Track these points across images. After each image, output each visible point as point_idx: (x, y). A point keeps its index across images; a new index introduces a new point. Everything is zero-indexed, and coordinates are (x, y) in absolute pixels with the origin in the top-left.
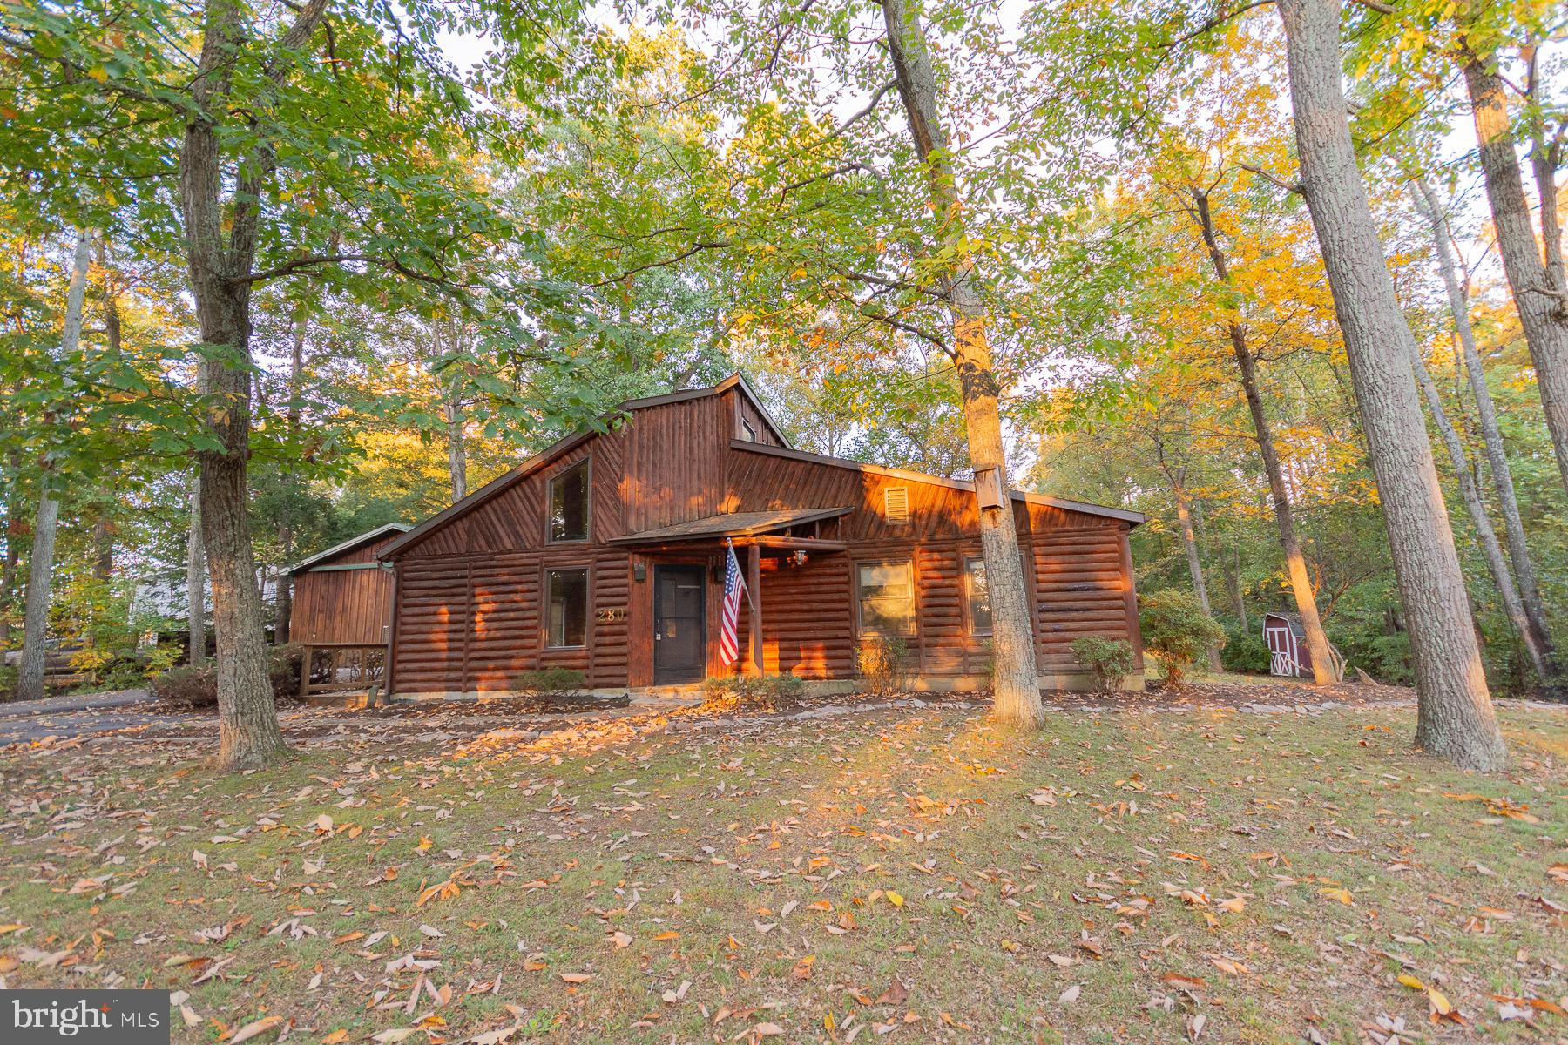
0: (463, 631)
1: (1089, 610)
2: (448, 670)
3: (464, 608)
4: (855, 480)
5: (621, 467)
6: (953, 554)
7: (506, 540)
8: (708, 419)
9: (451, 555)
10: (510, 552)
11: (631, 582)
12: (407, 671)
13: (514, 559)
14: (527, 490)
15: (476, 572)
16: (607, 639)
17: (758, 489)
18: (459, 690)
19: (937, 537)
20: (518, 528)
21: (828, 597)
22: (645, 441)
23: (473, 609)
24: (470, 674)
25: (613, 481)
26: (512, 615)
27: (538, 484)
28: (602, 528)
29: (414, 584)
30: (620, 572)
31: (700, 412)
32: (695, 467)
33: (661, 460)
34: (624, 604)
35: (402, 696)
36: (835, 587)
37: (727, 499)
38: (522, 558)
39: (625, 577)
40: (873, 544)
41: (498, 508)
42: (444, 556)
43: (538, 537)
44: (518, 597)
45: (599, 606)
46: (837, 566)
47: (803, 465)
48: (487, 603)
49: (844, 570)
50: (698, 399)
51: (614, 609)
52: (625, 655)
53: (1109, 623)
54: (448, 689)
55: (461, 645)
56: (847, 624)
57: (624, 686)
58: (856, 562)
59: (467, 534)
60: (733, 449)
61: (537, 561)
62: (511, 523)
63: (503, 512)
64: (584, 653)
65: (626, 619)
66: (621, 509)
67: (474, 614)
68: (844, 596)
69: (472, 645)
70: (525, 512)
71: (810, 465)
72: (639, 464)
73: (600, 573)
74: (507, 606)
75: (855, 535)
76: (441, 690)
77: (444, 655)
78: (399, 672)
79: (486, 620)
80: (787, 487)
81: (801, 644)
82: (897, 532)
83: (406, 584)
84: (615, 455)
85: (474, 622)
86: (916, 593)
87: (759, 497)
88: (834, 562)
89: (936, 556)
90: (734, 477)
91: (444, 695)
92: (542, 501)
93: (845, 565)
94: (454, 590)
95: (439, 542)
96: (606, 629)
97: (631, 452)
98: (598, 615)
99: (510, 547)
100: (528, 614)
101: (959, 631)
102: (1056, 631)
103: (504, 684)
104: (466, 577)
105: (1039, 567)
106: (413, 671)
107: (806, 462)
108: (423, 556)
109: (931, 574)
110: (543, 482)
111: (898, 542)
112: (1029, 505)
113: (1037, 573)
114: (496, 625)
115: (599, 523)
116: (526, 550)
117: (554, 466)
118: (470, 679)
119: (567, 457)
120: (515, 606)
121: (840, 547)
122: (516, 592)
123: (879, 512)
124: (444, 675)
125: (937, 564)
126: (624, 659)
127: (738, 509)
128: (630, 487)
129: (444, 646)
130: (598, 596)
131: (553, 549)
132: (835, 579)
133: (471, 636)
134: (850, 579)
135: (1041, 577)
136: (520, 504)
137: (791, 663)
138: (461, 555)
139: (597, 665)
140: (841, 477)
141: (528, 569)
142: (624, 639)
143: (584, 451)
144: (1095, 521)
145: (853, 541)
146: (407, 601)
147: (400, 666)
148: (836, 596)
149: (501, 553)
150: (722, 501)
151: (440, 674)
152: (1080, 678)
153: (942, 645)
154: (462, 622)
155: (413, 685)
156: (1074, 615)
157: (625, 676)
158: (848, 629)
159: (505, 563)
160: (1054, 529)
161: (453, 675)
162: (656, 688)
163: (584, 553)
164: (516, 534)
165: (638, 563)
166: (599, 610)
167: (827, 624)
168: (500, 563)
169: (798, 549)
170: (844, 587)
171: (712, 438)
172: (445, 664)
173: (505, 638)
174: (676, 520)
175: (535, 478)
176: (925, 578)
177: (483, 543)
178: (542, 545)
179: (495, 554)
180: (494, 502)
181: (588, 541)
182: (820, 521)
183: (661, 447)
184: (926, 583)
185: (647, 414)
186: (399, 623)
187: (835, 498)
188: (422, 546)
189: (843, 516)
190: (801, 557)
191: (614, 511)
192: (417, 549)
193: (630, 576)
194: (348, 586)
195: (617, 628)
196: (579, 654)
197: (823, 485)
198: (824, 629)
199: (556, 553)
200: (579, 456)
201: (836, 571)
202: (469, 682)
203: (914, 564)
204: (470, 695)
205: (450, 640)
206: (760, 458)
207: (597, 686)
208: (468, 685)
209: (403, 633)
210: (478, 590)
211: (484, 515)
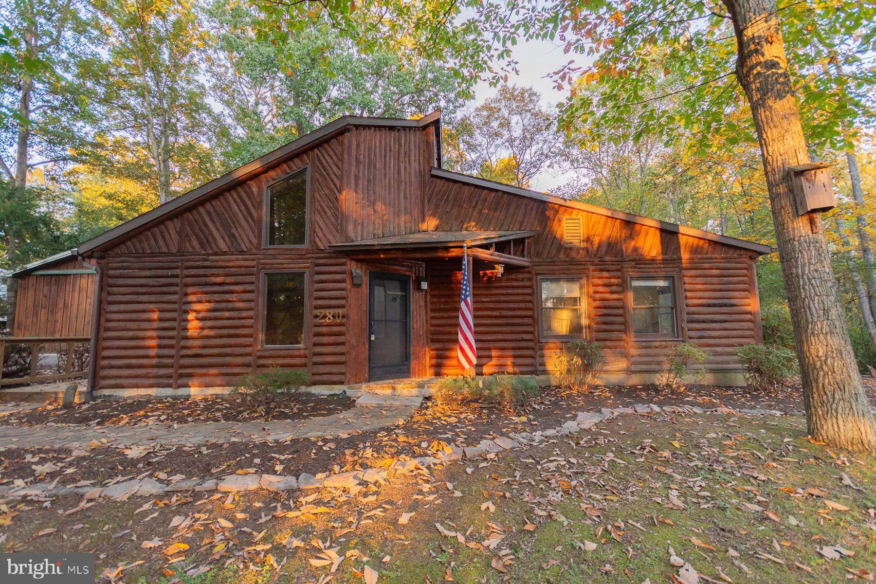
0: (173, 329)
1: (725, 321)
2: (158, 366)
3: (176, 306)
4: (538, 208)
5: (340, 179)
6: (619, 274)
7: (221, 242)
8: (412, 148)
9: (161, 254)
10: (225, 253)
11: (349, 287)
12: (111, 367)
13: (229, 261)
14: (244, 195)
15: (187, 272)
16: (326, 340)
17: (455, 211)
18: (170, 386)
19: (607, 258)
20: (234, 231)
21: (515, 305)
22: (362, 157)
23: (185, 307)
24: (180, 371)
25: (332, 191)
26: (227, 314)
27: (255, 190)
28: (320, 235)
29: (120, 281)
30: (338, 277)
31: (406, 140)
32: (402, 188)
33: (375, 176)
34: (343, 307)
35: (106, 392)
36: (521, 298)
37: (427, 219)
38: (237, 260)
39: (343, 281)
40: (553, 263)
41: (212, 211)
42: (153, 255)
43: (254, 241)
44: (234, 297)
45: (316, 308)
46: (523, 280)
47: (494, 194)
48: (200, 302)
49: (528, 283)
50: (404, 128)
51: (332, 311)
52: (343, 354)
53: (741, 333)
54: (158, 386)
55: (173, 342)
56: (531, 329)
57: (341, 383)
58: (539, 277)
59: (179, 234)
60: (433, 176)
61: (254, 263)
62: (226, 226)
63: (218, 215)
64: (302, 352)
65: (345, 320)
66: (340, 219)
67: (187, 312)
68: (530, 305)
69: (183, 343)
70: (240, 215)
71: (500, 194)
72: (357, 178)
73: (318, 277)
74: (223, 305)
75: (538, 254)
76: (151, 386)
77: (153, 352)
78: (103, 368)
79: (197, 319)
80: (480, 212)
81: (492, 345)
82: (573, 254)
83: (111, 281)
84: (334, 167)
85: (187, 320)
86: (588, 303)
87: (456, 219)
88: (520, 276)
89: (605, 274)
90: (433, 201)
91: (153, 392)
92: (258, 206)
93: (530, 279)
94: (165, 289)
95: (147, 240)
96: (324, 330)
97: (350, 164)
98: (316, 317)
99: (224, 248)
100: (244, 314)
101: (624, 336)
102: (700, 337)
103: (218, 380)
104: (177, 276)
105: (687, 287)
106: (119, 367)
107: (497, 191)
108: (130, 254)
109: (601, 289)
110: (260, 188)
111: (573, 262)
112: (680, 236)
113: (686, 291)
114: (209, 323)
115: (317, 230)
116: (242, 252)
117: (272, 173)
118: (181, 376)
119: (285, 166)
120: (230, 305)
121: (527, 264)
122: (232, 292)
123: (558, 236)
124: (154, 371)
125: (606, 281)
126: (342, 359)
127: (437, 229)
128: (349, 199)
129: (154, 343)
130: (317, 299)
131: (270, 252)
132: (520, 291)
133: (183, 333)
134: (535, 292)
135: (689, 294)
136: (235, 208)
137: (484, 361)
138: (172, 255)
139: (315, 364)
140: (527, 205)
141: (243, 271)
142: (340, 339)
143: (302, 161)
144: (731, 251)
145: (535, 259)
146: (111, 298)
147: (105, 363)
148: (522, 305)
149: (216, 254)
150: (423, 220)
151: (150, 370)
152: (720, 375)
153: (610, 347)
154: (175, 320)
155: (119, 381)
156: (714, 325)
157: (343, 374)
158: (532, 333)
159: (220, 264)
160: (700, 256)
161: (162, 372)
162: (372, 385)
163: (302, 257)
164: (232, 236)
165: (356, 269)
166: (317, 312)
167: (514, 329)
168: (214, 264)
169: (498, 263)
170: (528, 298)
171: (415, 165)
172: (154, 361)
173: (221, 337)
174: (387, 233)
175: (252, 183)
176: (596, 292)
177: (196, 244)
178: (258, 247)
179: (209, 255)
180: (208, 205)
181: (306, 246)
182: (515, 240)
183: (375, 165)
184: (598, 296)
185: (364, 133)
186: (103, 321)
187: (522, 222)
188: (129, 243)
189: (528, 238)
190: (500, 270)
191: (333, 220)
192: (123, 247)
193: (348, 281)
194: (69, 288)
195: (335, 329)
196: (296, 353)
197: (511, 211)
198: (512, 333)
199: (274, 257)
200: (297, 165)
201: (521, 284)
202: (181, 378)
203: (588, 280)
204: (182, 392)
205: (159, 338)
206: (457, 185)
207: (314, 383)
208: (180, 382)
209: (108, 329)
210: (190, 290)
211: (197, 216)
